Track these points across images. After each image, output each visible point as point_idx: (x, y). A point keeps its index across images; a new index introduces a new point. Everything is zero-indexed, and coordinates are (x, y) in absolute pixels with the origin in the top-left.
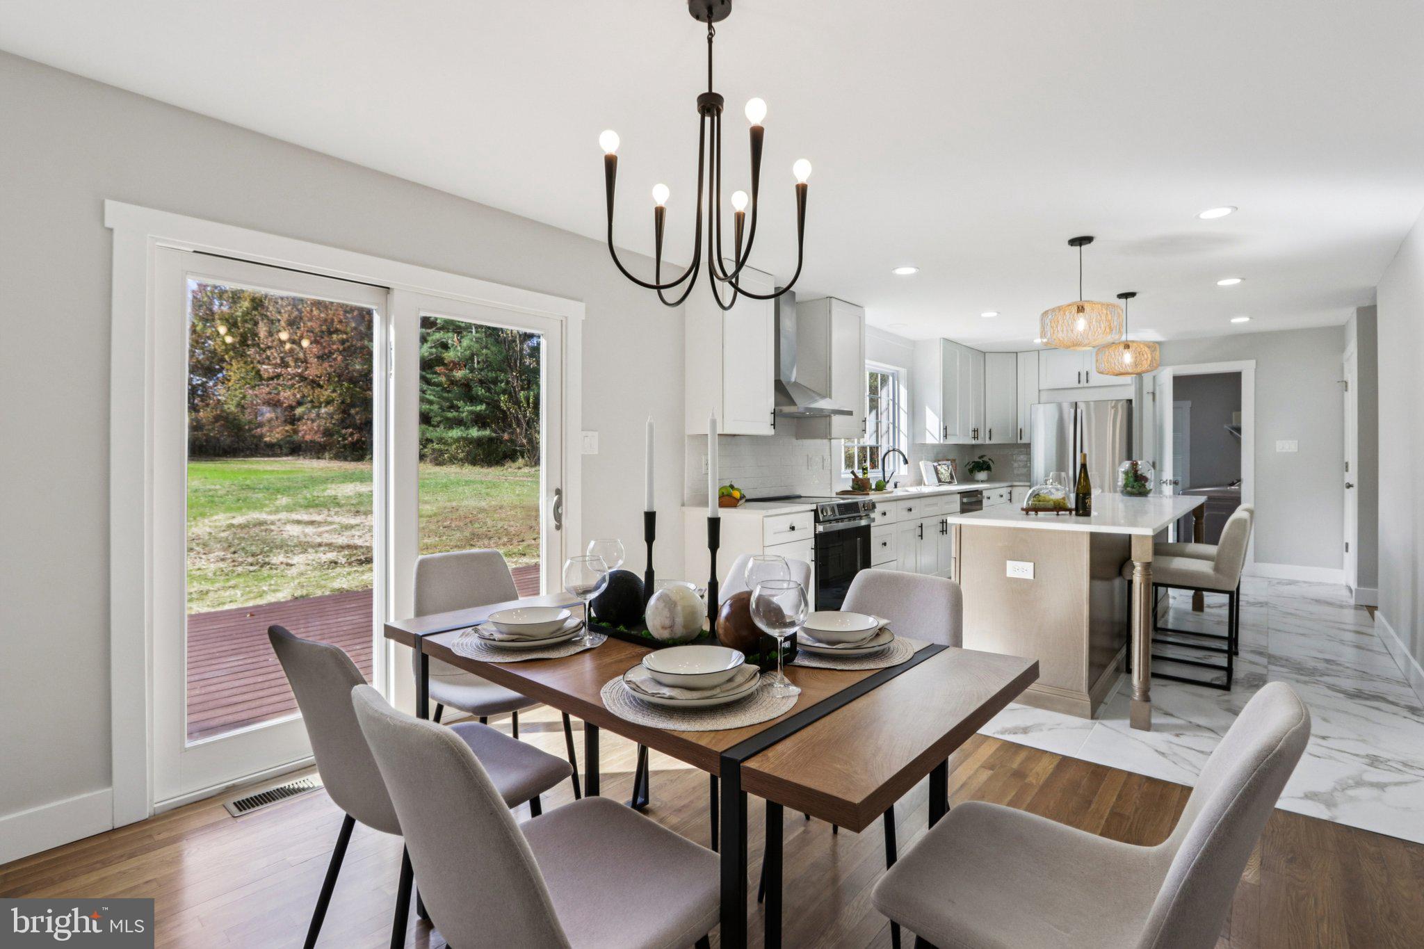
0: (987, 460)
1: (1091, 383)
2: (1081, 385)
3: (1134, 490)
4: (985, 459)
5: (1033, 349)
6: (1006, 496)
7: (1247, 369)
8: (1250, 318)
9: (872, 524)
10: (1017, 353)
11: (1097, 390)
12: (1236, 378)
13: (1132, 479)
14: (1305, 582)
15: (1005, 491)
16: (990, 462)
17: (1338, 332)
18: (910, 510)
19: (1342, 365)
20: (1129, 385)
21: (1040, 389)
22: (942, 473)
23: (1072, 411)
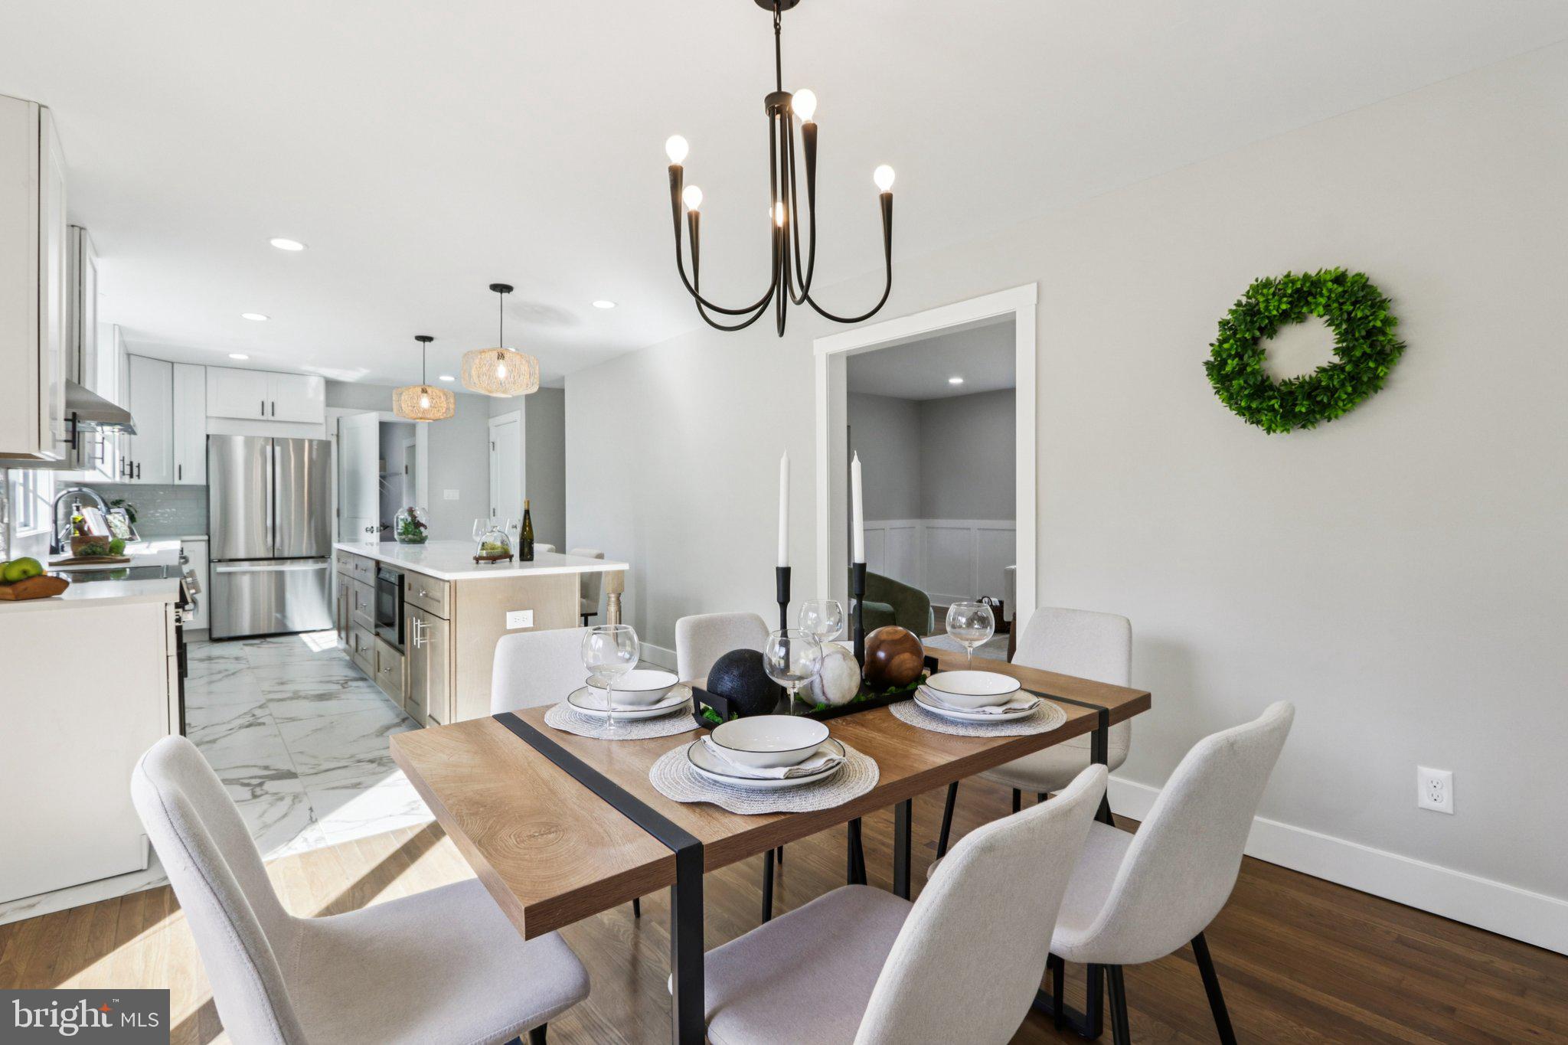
1: (277, 417)
2: (264, 418)
5: (201, 363)
10: (173, 363)
11: (283, 425)
19: (489, 429)
20: (321, 424)
21: (208, 415)
22: (116, 526)
23: (269, 449)
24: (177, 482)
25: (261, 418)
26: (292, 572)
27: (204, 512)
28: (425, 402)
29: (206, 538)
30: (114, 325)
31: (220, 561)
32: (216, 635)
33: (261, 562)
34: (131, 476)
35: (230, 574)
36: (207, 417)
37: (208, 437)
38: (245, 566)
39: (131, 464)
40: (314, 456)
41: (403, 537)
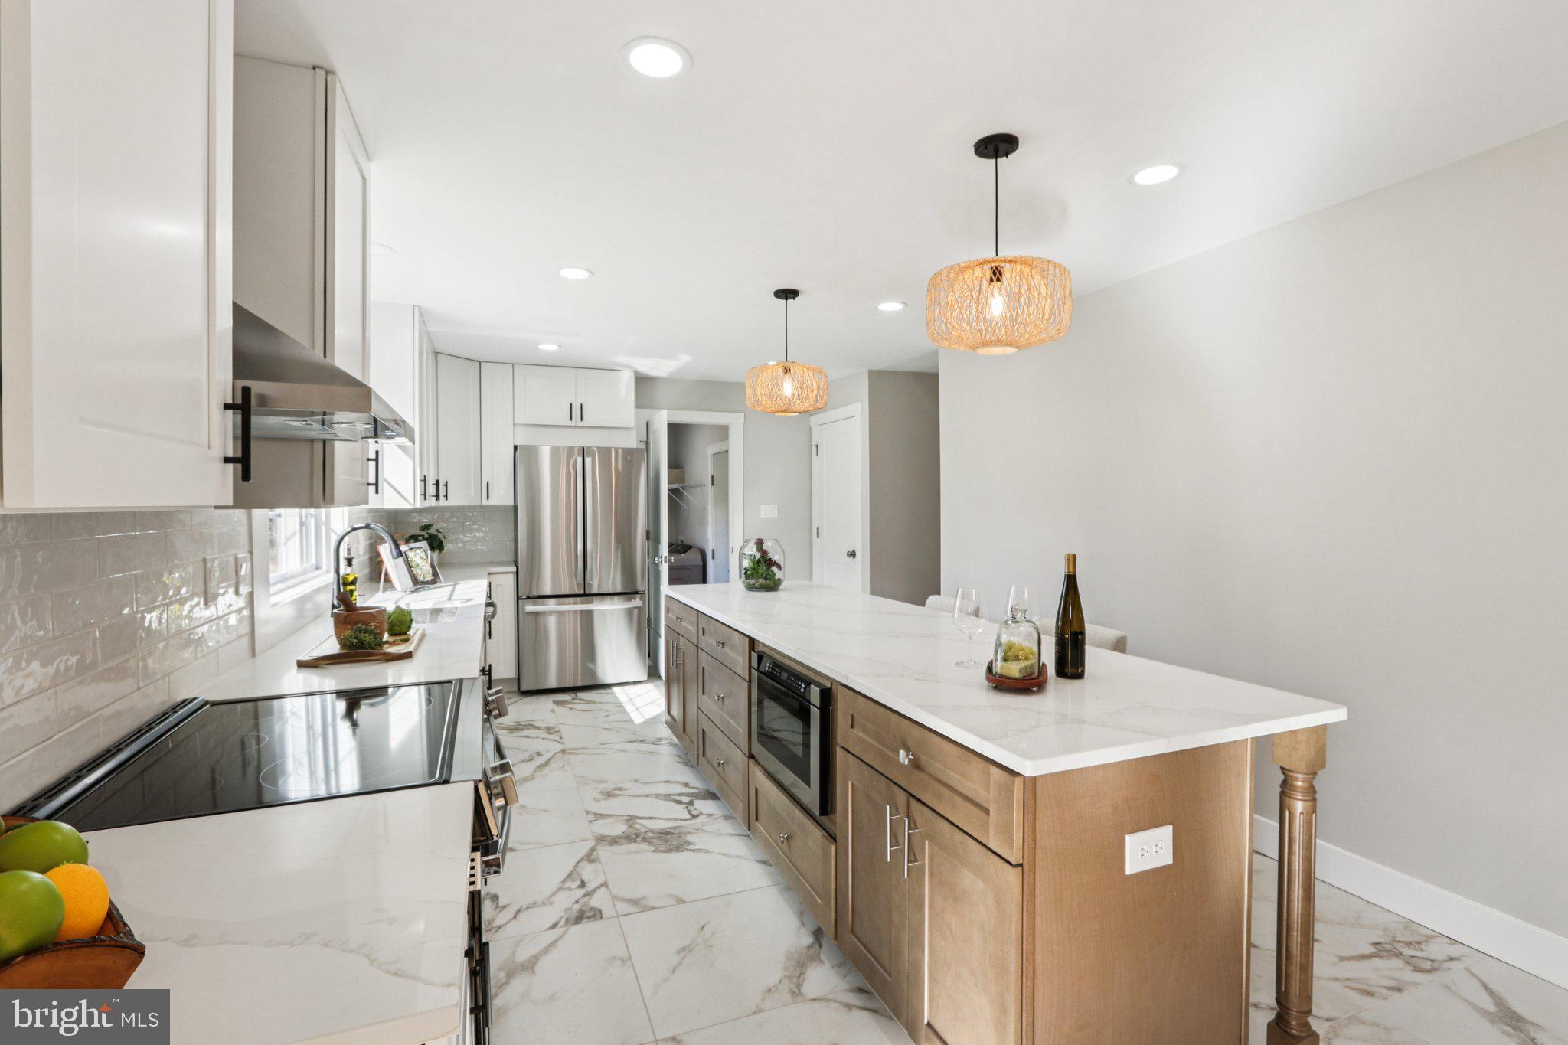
1: (586, 422)
2: (573, 423)
5: (508, 360)
7: (734, 421)
10: (480, 362)
11: (592, 432)
19: (811, 428)
20: (632, 429)
21: (516, 422)
22: (418, 565)
23: (579, 460)
24: (485, 502)
25: (569, 423)
26: (602, 612)
27: (512, 535)
28: (788, 388)
29: (514, 569)
30: (414, 306)
31: (528, 598)
32: (524, 688)
33: (567, 600)
34: (437, 497)
35: (537, 614)
36: (514, 425)
37: (515, 448)
38: (551, 605)
39: (437, 483)
40: (620, 467)
41: (752, 581)
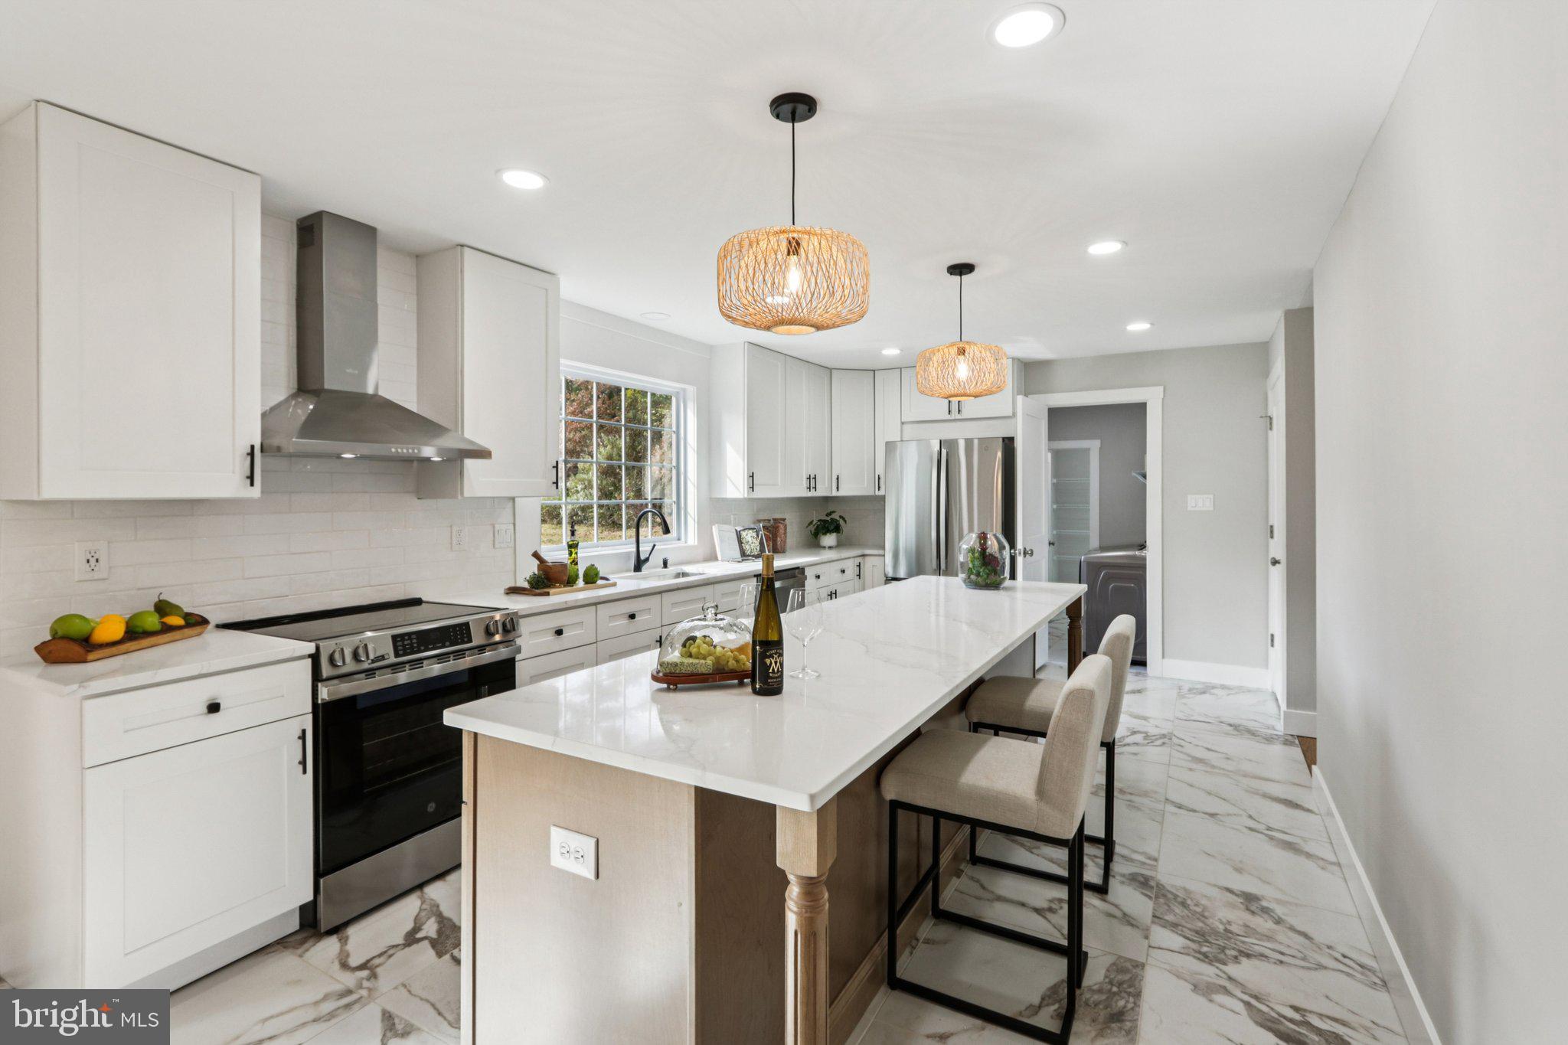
0: (838, 518)
1: (965, 414)
3: (980, 579)
4: (835, 516)
5: (895, 366)
6: (851, 570)
7: (1152, 396)
8: (1152, 324)
9: (518, 657)
10: (874, 371)
11: (971, 423)
12: (1141, 408)
13: (977, 563)
14: (1223, 687)
15: (850, 566)
16: (841, 522)
17: (1261, 350)
18: (632, 616)
19: (1266, 395)
20: (1011, 417)
22: (748, 542)
23: (936, 452)
24: (876, 493)
25: (948, 417)
28: (963, 370)
29: (883, 552)
36: (903, 423)
